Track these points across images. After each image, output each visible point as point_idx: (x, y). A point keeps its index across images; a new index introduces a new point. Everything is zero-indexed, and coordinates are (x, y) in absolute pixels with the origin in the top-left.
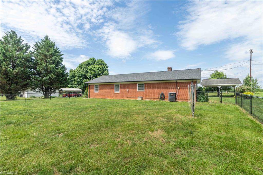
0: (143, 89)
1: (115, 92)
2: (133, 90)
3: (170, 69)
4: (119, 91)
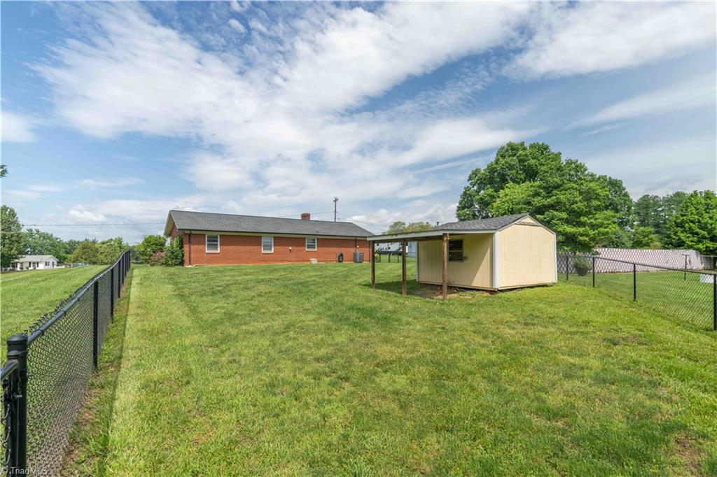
0: (314, 248)
1: (263, 252)
2: (300, 248)
3: (306, 217)
4: (273, 249)
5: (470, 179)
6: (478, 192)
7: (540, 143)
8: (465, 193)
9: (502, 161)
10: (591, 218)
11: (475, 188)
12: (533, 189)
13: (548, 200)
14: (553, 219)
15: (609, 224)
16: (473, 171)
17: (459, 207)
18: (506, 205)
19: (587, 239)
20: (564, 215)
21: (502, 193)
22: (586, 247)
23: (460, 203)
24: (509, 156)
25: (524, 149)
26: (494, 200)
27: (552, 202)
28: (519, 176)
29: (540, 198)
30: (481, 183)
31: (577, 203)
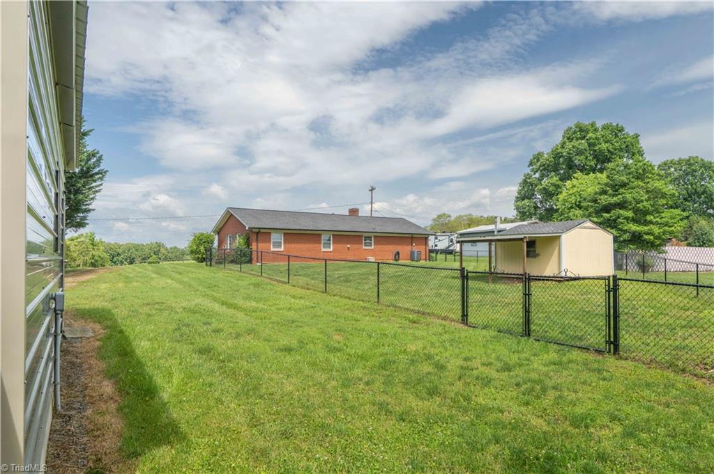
0: (371, 246)
1: (323, 250)
2: (356, 246)
3: (354, 212)
4: (332, 247)
5: (531, 164)
6: (540, 180)
7: (614, 124)
8: (525, 181)
9: (569, 145)
10: (657, 217)
11: (537, 175)
12: (599, 186)
13: (615, 199)
14: (619, 217)
15: (675, 223)
16: (534, 155)
17: (517, 198)
18: (573, 198)
19: (652, 238)
20: (630, 214)
21: (568, 183)
22: (652, 245)
23: (519, 193)
24: (577, 139)
25: (596, 130)
26: (559, 190)
27: (618, 201)
28: (588, 163)
29: (606, 197)
30: (544, 169)
31: (642, 201)
